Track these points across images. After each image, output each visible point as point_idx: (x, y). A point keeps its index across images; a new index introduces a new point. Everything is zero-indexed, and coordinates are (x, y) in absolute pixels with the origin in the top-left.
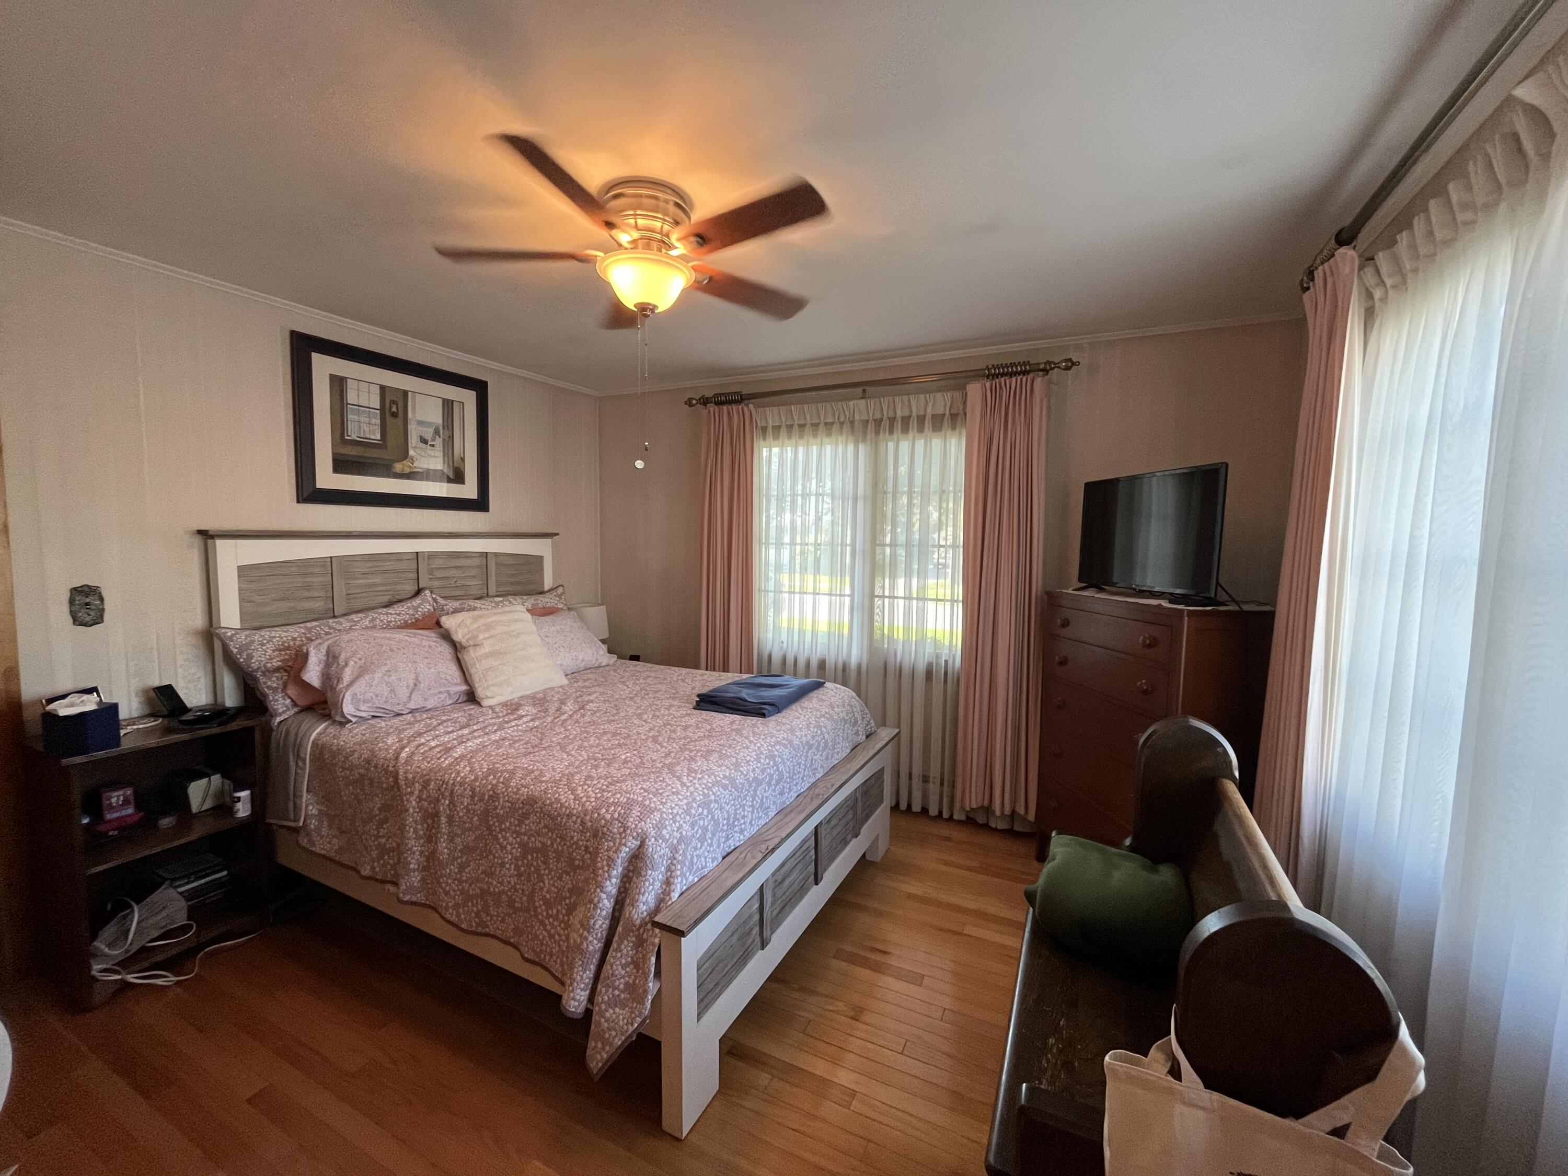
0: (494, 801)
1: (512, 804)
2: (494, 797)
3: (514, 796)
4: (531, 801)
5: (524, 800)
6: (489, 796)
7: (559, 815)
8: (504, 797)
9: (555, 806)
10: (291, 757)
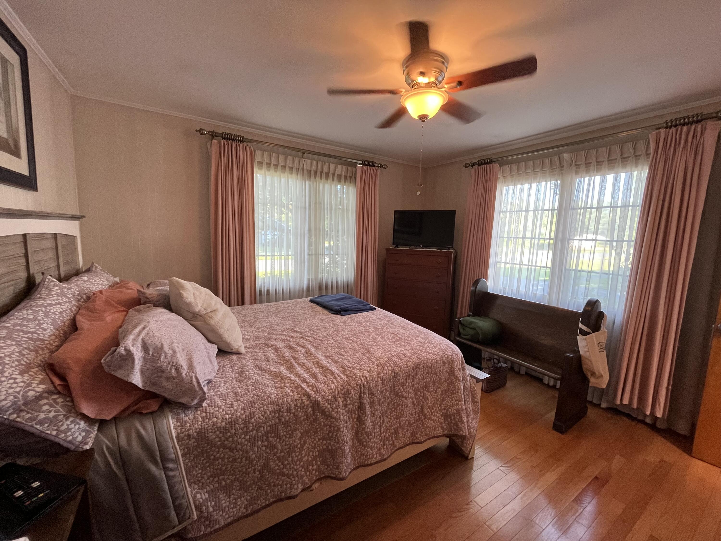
0: (396, 378)
1: (407, 373)
2: (396, 375)
3: (407, 368)
4: (417, 367)
5: (413, 367)
6: (393, 377)
7: (432, 364)
8: (402, 372)
9: (429, 362)
10: (152, 468)
